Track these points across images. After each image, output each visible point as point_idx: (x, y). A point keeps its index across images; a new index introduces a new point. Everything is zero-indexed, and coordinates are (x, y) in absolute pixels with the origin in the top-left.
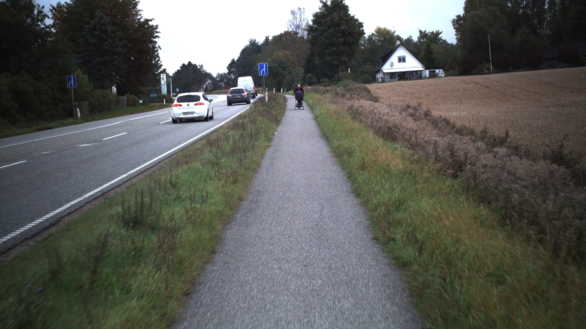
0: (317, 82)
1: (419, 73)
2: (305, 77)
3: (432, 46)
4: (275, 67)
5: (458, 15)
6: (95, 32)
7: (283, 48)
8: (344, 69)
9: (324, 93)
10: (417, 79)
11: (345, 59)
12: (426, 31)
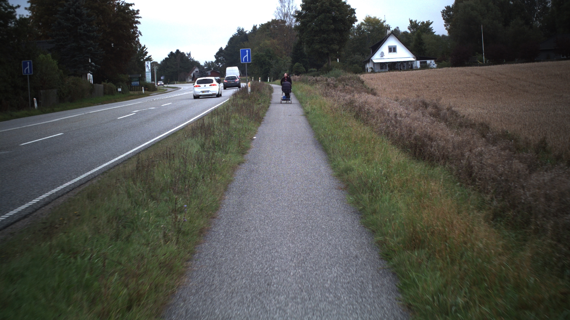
0: (304, 72)
1: (410, 63)
2: (292, 66)
3: (422, 36)
4: (262, 56)
5: (448, 6)
6: (68, 15)
7: (271, 37)
9: (314, 83)
10: (407, 70)
11: (336, 47)
12: (416, 21)
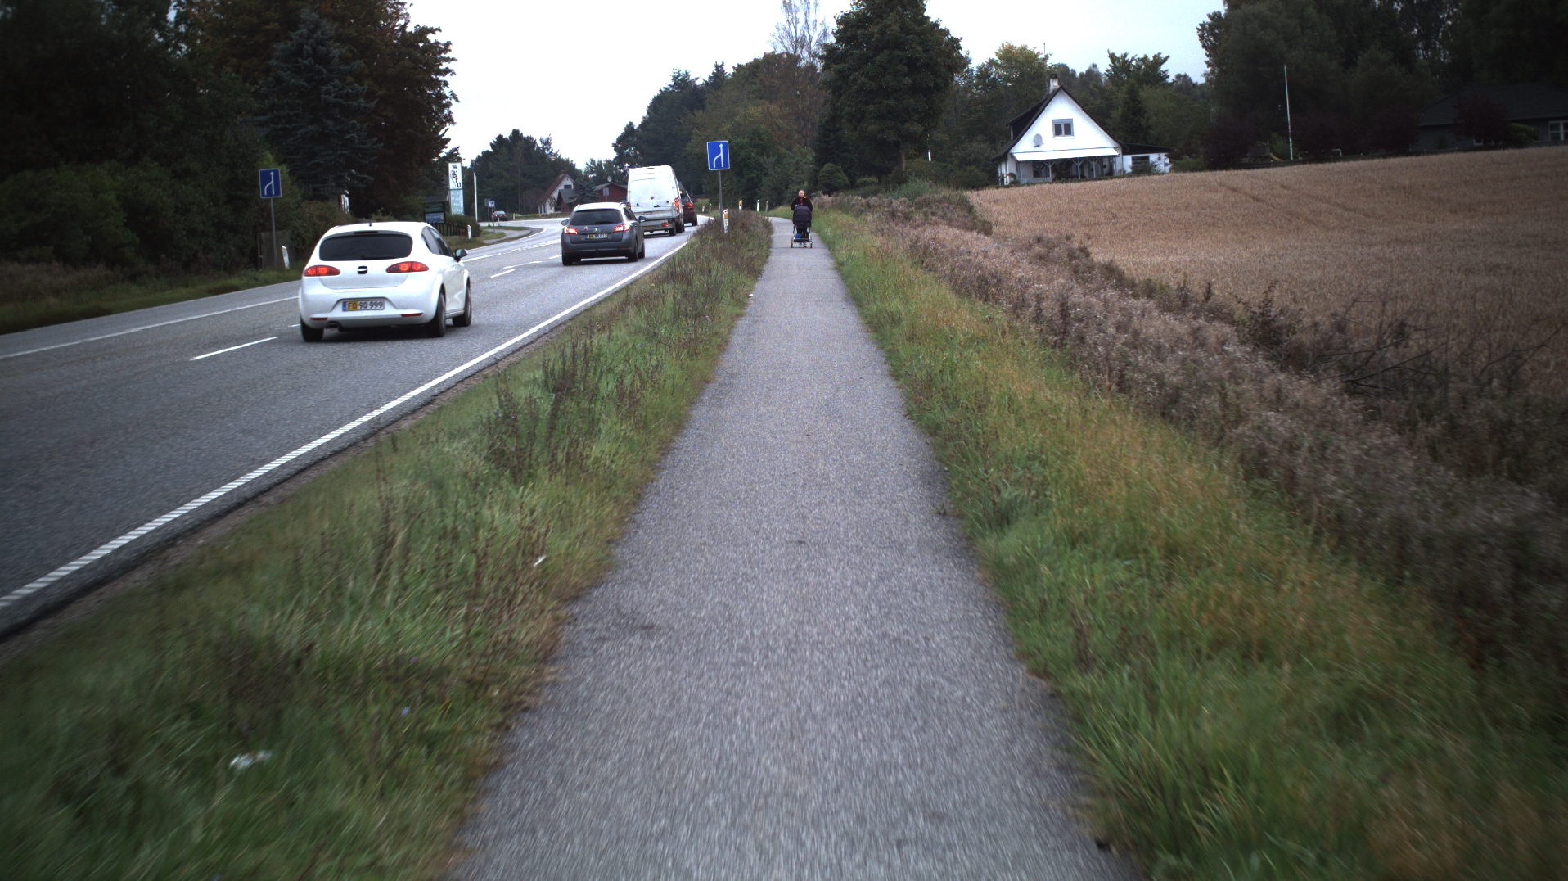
0: (847, 185)
1: (1106, 162)
3: (1141, 93)
4: (742, 147)
5: (1215, 14)
6: (300, 60)
7: (761, 97)
8: (912, 152)
9: (862, 211)
10: (1100, 178)
11: (917, 128)
12: (1126, 55)
